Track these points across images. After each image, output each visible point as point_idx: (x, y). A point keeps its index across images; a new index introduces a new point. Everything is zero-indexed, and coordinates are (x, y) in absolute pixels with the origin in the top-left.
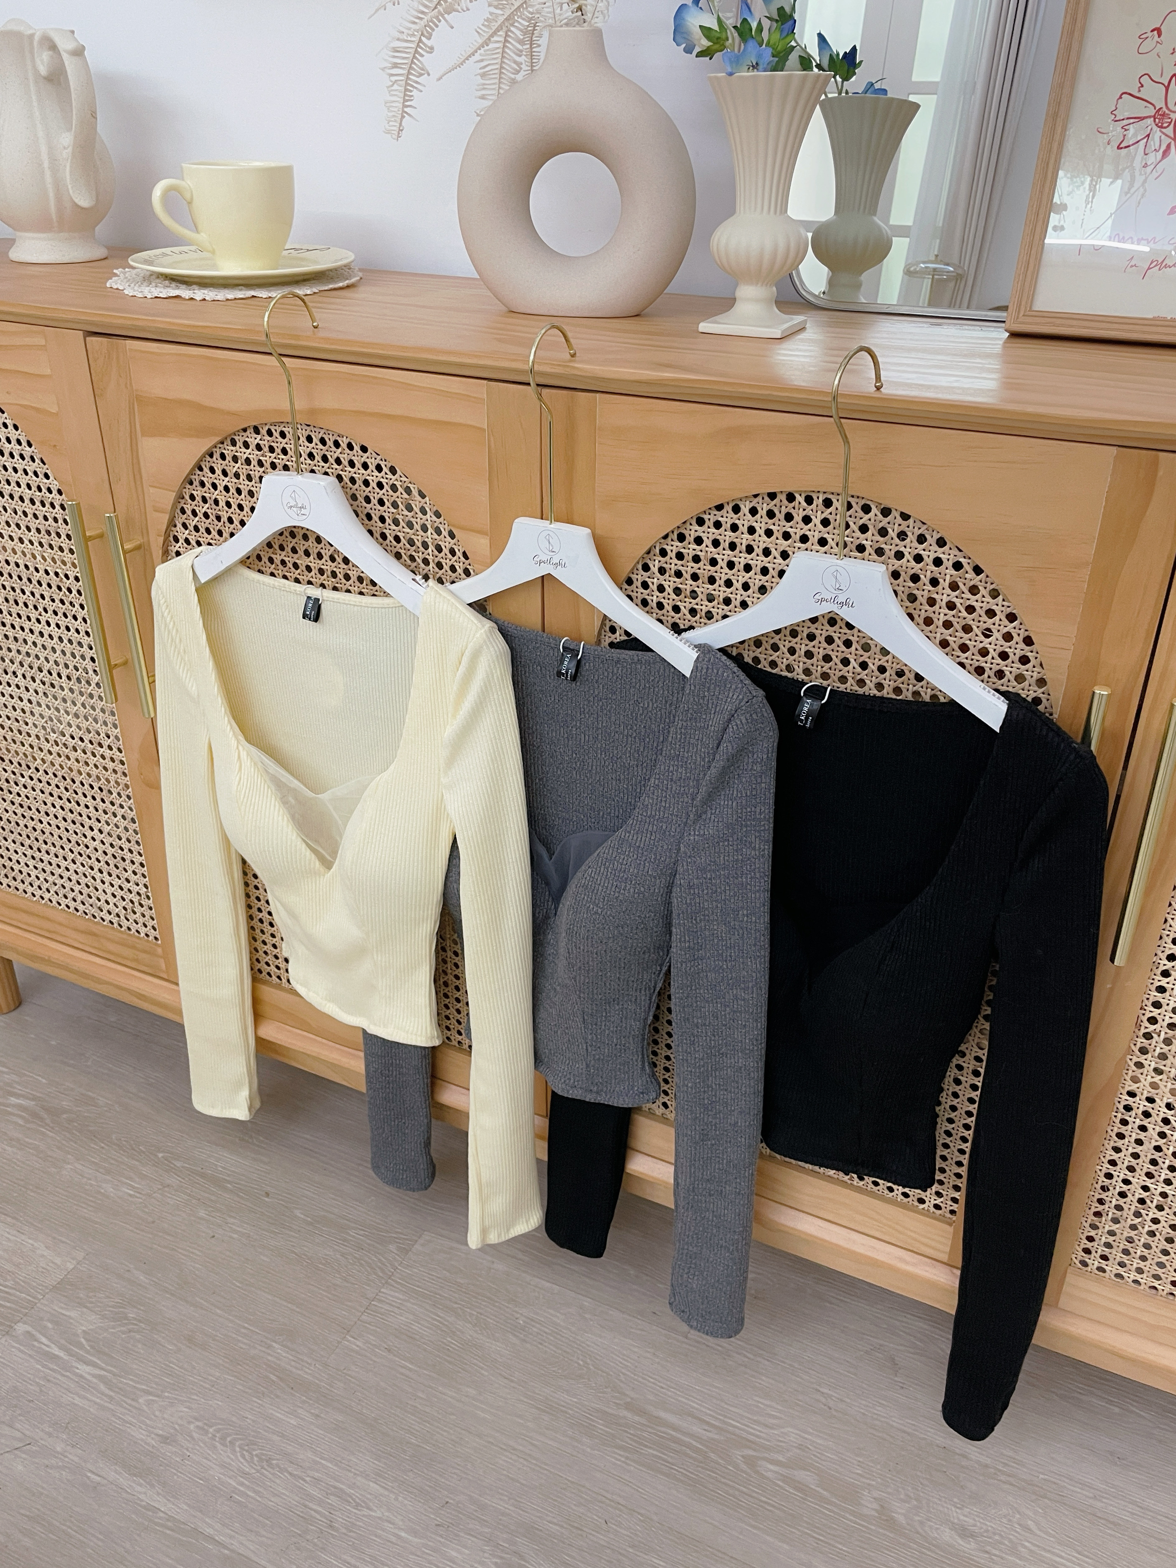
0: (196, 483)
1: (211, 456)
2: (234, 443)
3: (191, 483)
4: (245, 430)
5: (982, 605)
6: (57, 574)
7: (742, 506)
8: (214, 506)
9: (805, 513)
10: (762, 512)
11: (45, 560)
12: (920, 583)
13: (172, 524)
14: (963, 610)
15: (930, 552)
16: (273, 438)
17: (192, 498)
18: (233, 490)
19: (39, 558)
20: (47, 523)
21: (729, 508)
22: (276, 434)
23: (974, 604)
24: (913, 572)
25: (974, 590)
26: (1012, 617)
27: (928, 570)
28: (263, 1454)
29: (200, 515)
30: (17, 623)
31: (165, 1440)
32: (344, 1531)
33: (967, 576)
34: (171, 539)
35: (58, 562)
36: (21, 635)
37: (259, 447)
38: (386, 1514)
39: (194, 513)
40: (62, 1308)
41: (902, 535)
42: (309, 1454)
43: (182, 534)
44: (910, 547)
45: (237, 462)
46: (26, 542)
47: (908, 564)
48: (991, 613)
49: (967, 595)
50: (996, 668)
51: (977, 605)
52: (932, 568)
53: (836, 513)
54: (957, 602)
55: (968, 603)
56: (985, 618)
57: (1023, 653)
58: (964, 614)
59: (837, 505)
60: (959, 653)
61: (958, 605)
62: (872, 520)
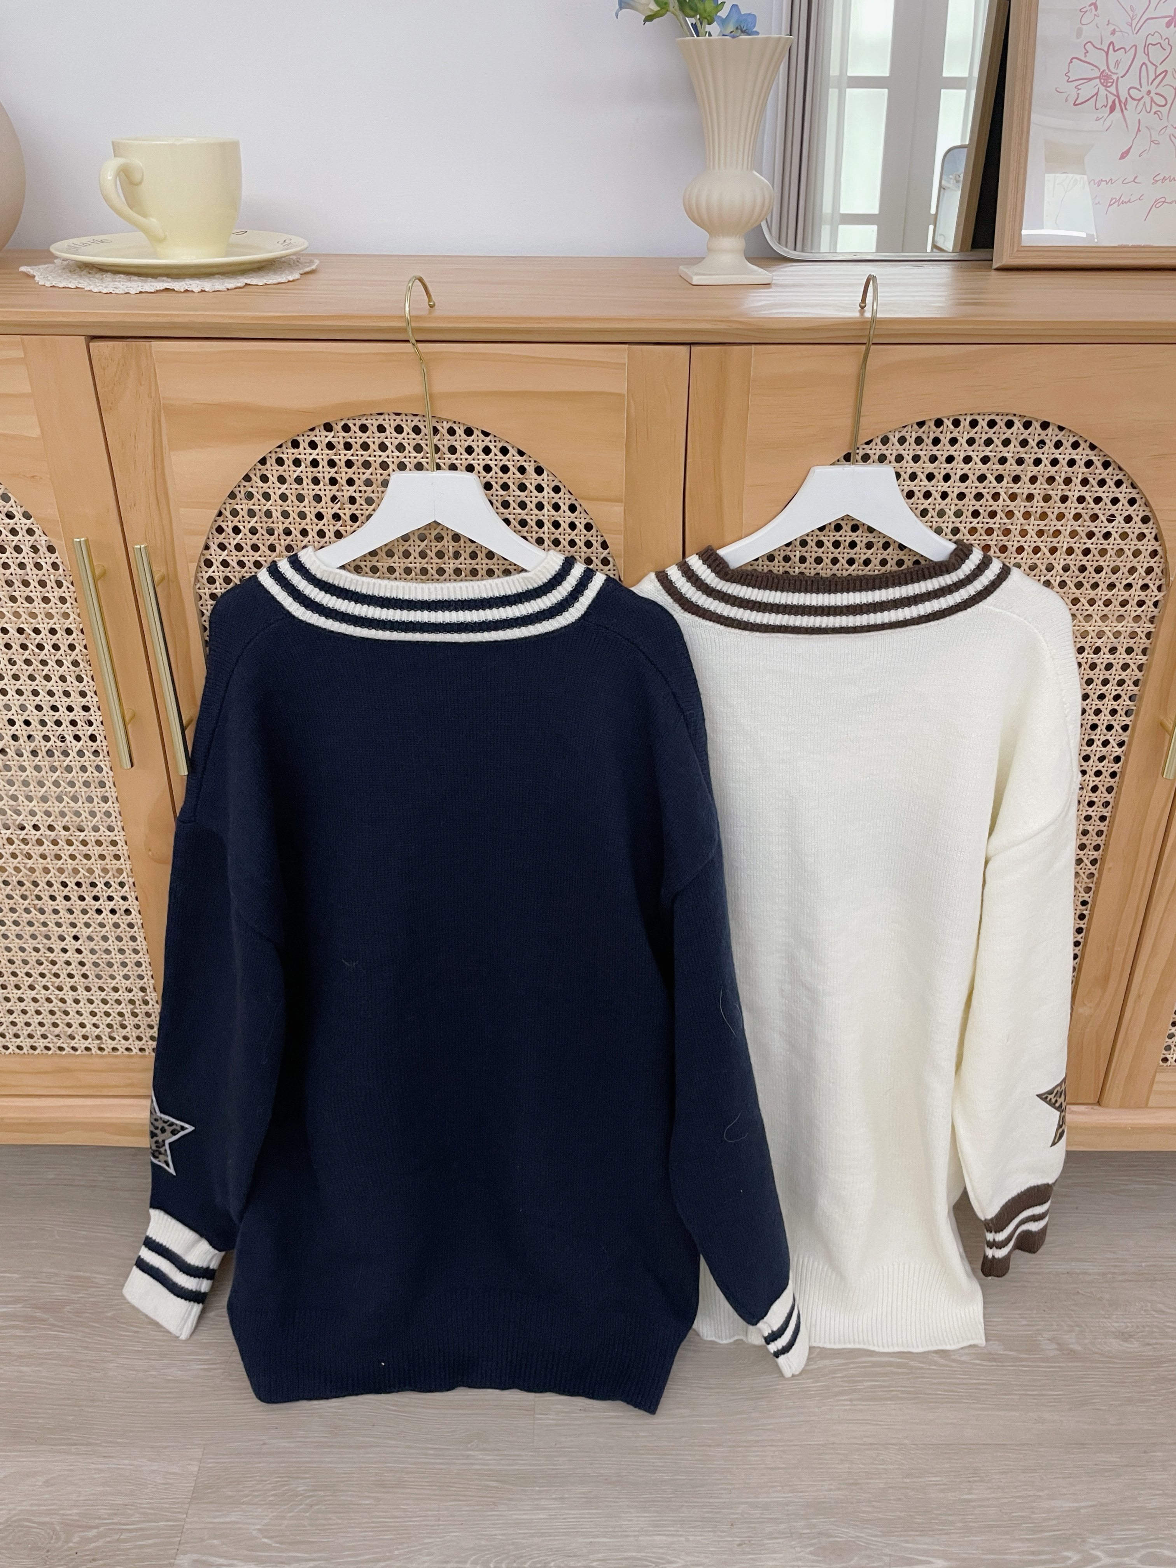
5: (1107, 495)
9: (952, 435)
10: (911, 440)
14: (1091, 502)
15: (1065, 455)
21: (877, 441)
23: (1100, 495)
24: (1049, 474)
26: (1132, 502)
27: (1063, 471)
41: (1041, 444)
47: (1046, 468)
48: (1115, 501)
49: (1097, 488)
50: (1116, 548)
51: (1103, 496)
52: (1067, 468)
53: (982, 432)
54: (1087, 495)
55: (1096, 495)
56: (1110, 505)
57: (1140, 531)
58: (1092, 505)
59: (982, 423)
60: (1086, 540)
61: (1088, 498)
62: (1015, 434)
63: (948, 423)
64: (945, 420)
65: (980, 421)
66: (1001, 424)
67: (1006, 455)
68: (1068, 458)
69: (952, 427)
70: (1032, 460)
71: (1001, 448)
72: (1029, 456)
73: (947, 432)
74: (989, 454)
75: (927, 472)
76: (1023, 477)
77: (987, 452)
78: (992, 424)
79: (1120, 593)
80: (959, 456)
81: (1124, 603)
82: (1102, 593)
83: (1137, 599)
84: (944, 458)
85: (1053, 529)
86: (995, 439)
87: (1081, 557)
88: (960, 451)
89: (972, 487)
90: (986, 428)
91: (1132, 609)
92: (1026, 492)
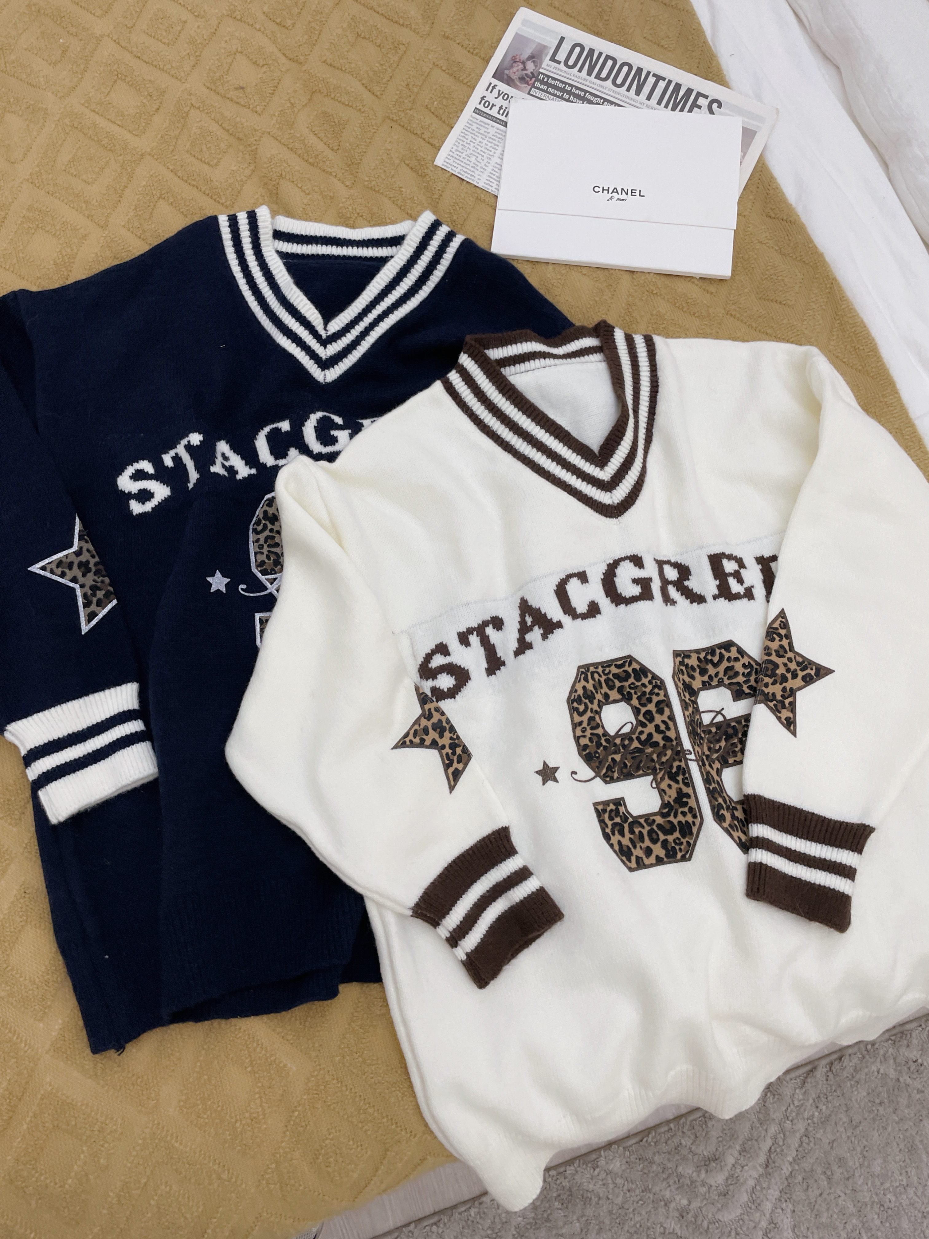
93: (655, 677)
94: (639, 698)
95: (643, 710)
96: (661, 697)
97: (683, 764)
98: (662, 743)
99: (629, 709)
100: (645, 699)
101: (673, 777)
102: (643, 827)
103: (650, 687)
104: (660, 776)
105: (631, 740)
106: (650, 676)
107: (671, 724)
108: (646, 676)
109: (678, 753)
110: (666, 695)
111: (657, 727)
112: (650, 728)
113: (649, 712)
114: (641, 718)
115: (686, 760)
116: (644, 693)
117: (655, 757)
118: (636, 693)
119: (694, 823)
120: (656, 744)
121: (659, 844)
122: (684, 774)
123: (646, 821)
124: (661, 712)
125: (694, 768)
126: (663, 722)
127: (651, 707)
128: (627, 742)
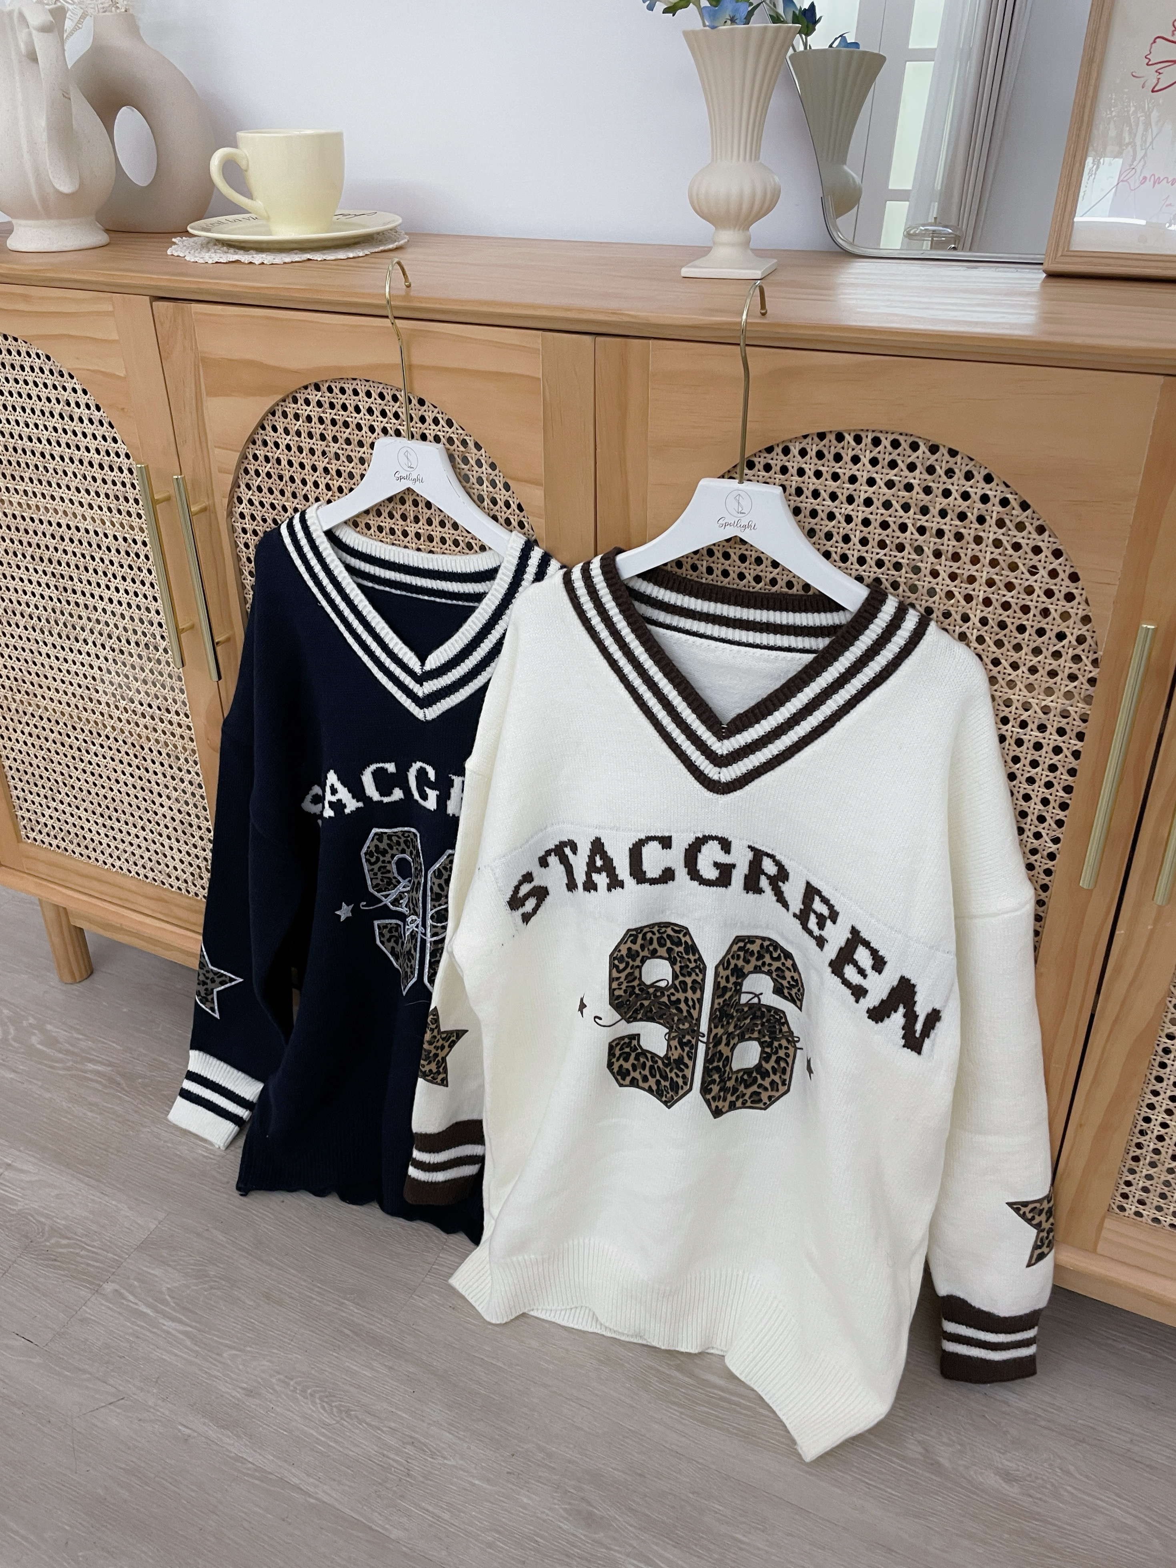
0: (259, 442)
1: (273, 414)
2: (295, 401)
3: (254, 443)
4: (306, 388)
5: (1028, 542)
6: (125, 540)
7: (792, 448)
8: (276, 466)
9: (854, 453)
10: (812, 453)
11: (114, 525)
12: (967, 521)
13: (236, 485)
14: (1009, 548)
15: (977, 488)
16: (333, 395)
17: (256, 458)
18: (294, 449)
19: (108, 523)
20: (116, 488)
21: (779, 450)
22: (336, 391)
23: (1021, 541)
24: (960, 509)
25: (1020, 527)
26: (1057, 554)
27: (975, 508)
28: (341, 1405)
29: (263, 475)
30: (88, 590)
31: (250, 1393)
32: (421, 1479)
33: (1014, 512)
34: (235, 500)
35: (127, 527)
36: (91, 602)
37: (319, 404)
38: (461, 1462)
39: (257, 474)
40: (146, 1267)
41: (950, 473)
42: (385, 1405)
43: (246, 495)
44: (957, 485)
45: (298, 420)
46: (96, 507)
47: (955, 502)
48: (1037, 550)
49: (1014, 532)
50: (1041, 606)
51: (1023, 542)
52: (979, 505)
53: (885, 452)
54: (1004, 539)
55: (1015, 540)
56: (1031, 555)
57: (1068, 590)
58: (1010, 551)
59: (886, 443)
60: (1005, 592)
61: (1005, 542)
62: (921, 458)
63: (849, 438)
64: (846, 435)
65: (883, 439)
66: (905, 445)
67: (912, 481)
68: (980, 492)
69: (853, 443)
70: (940, 490)
71: (906, 472)
72: (938, 485)
73: (848, 450)
74: (894, 478)
75: (830, 490)
76: (931, 508)
77: (892, 475)
78: (895, 444)
79: (1046, 662)
80: (863, 477)
81: (1053, 674)
82: (1026, 657)
83: (1067, 671)
84: (847, 478)
85: (966, 574)
86: (899, 462)
87: (1000, 611)
88: (864, 471)
89: (877, 514)
90: (890, 448)
91: (1062, 684)
92: (935, 527)
93: (700, 958)
94: (681, 967)
95: (681, 978)
96: (699, 979)
97: (694, 1041)
98: (685, 1014)
99: (671, 970)
100: (685, 971)
101: (682, 1045)
102: (648, 1060)
103: (693, 965)
104: (673, 1035)
105: (663, 994)
106: (697, 956)
107: (697, 1006)
108: (694, 955)
109: (694, 1031)
110: (703, 980)
111: (686, 1000)
112: (681, 996)
113: (684, 983)
114: (677, 982)
115: (698, 1040)
116: (687, 966)
117: (676, 1018)
118: (680, 962)
119: (682, 1088)
120: (680, 1010)
121: (654, 1080)
122: (691, 1048)
123: (652, 1057)
124: (694, 990)
125: (702, 1048)
126: (693, 999)
127: (689, 980)
128: (659, 994)
